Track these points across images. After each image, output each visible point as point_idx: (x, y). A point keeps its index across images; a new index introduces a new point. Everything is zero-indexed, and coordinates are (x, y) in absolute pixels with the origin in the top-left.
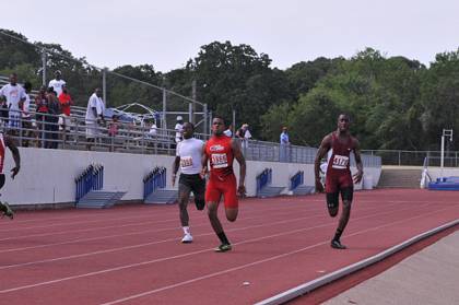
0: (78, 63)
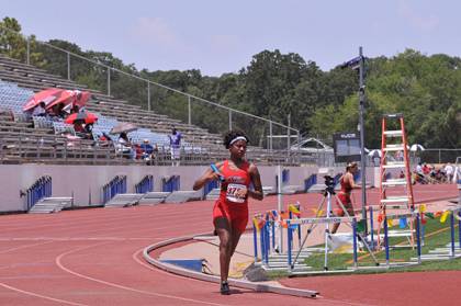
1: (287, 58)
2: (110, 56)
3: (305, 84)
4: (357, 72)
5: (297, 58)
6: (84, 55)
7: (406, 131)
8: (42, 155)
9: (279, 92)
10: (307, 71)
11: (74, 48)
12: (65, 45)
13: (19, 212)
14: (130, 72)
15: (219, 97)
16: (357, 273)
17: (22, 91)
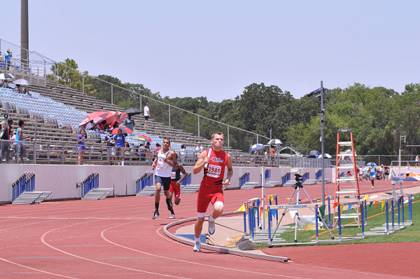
0: (154, 96)
1: (269, 89)
2: (142, 87)
3: (282, 108)
4: (319, 99)
5: (277, 89)
6: (123, 86)
7: (354, 142)
8: (92, 158)
9: (264, 114)
10: (284, 98)
11: (116, 81)
12: (109, 79)
13: (76, 199)
14: (157, 99)
15: (220, 117)
16: (319, 244)
17: (78, 112)
